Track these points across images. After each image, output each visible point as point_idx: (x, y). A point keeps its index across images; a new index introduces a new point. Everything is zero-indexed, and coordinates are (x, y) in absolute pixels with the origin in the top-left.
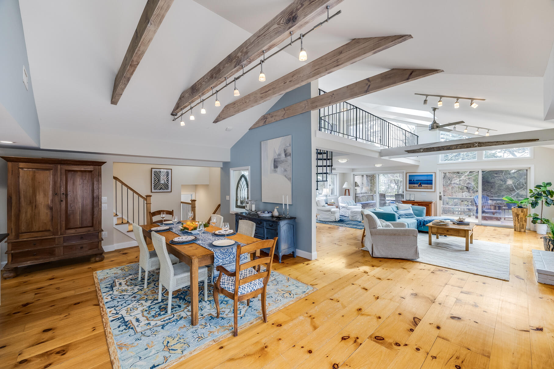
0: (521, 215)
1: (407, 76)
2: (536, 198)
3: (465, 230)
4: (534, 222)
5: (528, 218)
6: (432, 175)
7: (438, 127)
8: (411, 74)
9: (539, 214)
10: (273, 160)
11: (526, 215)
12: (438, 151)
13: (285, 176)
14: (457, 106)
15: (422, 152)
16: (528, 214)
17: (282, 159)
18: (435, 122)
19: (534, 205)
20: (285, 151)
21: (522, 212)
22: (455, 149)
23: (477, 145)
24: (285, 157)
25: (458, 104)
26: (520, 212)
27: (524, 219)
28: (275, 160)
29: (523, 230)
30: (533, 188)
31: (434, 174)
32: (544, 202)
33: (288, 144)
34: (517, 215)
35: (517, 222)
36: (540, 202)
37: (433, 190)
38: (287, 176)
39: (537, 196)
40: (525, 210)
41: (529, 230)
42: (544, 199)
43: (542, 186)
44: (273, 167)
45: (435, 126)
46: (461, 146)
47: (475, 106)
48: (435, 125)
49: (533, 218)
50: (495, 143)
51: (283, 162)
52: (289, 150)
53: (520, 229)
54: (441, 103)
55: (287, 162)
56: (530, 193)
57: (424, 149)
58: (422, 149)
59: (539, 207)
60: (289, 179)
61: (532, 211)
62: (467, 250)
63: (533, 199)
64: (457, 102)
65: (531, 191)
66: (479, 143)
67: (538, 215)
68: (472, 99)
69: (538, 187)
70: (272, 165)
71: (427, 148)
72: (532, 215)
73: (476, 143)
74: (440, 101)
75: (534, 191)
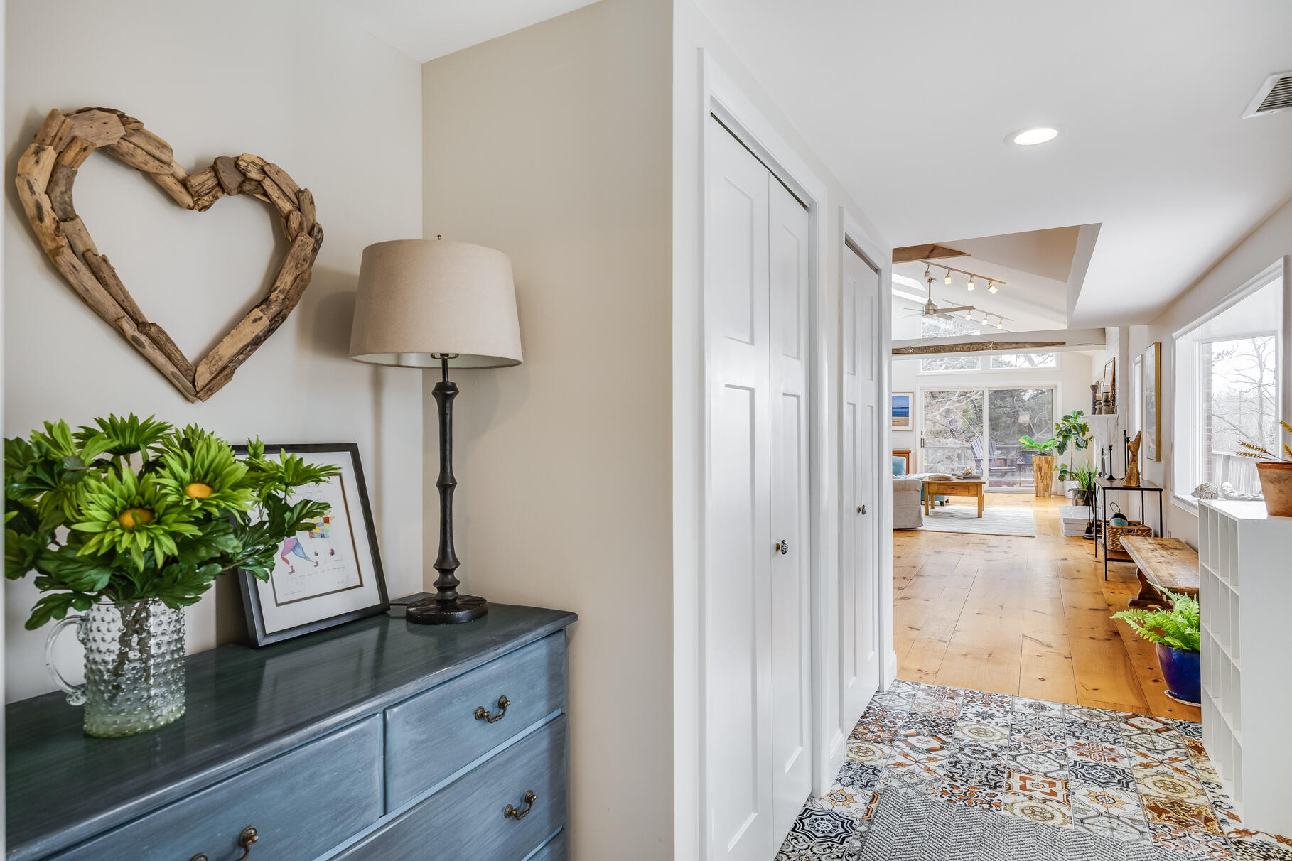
0: (1045, 468)
1: (927, 252)
2: (1065, 437)
3: (976, 484)
4: (1062, 478)
5: (1054, 472)
6: (908, 397)
7: (935, 311)
8: (932, 251)
9: (1068, 464)
11: (1051, 468)
12: (936, 352)
14: (971, 287)
15: (912, 353)
16: (1054, 465)
18: (930, 303)
19: (1062, 448)
21: (1046, 462)
22: (961, 351)
23: (991, 346)
25: (971, 284)
26: (1044, 462)
27: (1048, 475)
29: (1047, 494)
30: (1060, 421)
31: (910, 396)
32: (1074, 444)
34: (1040, 469)
35: (1039, 481)
36: (1069, 443)
37: (909, 428)
39: (1065, 433)
40: (1050, 458)
41: (1056, 494)
42: (1073, 438)
43: (1072, 418)
45: (930, 310)
46: (969, 346)
47: (993, 290)
48: (931, 307)
49: (1061, 472)
50: (1015, 345)
53: (1043, 493)
54: (949, 279)
56: (1057, 429)
57: (915, 348)
58: (911, 348)
59: (1068, 451)
61: (1059, 460)
62: (980, 516)
63: (1061, 439)
64: (970, 282)
65: (1058, 425)
66: (995, 344)
67: (1067, 467)
68: (991, 280)
69: (1067, 418)
71: (919, 348)
72: (1059, 467)
73: (989, 343)
74: (947, 276)
75: (1061, 426)
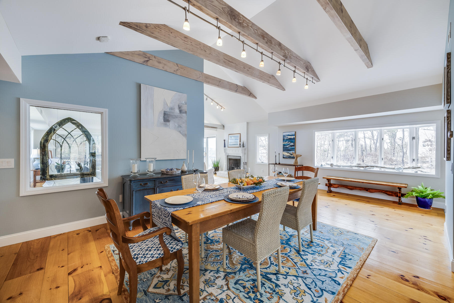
10: (163, 112)
13: (180, 132)
17: (176, 114)
20: (180, 108)
24: (179, 113)
28: (166, 113)
33: (184, 102)
38: (181, 132)
44: (163, 120)
51: (177, 117)
52: (185, 108)
55: (181, 118)
60: (185, 135)
68: (222, 107)
70: (161, 118)
